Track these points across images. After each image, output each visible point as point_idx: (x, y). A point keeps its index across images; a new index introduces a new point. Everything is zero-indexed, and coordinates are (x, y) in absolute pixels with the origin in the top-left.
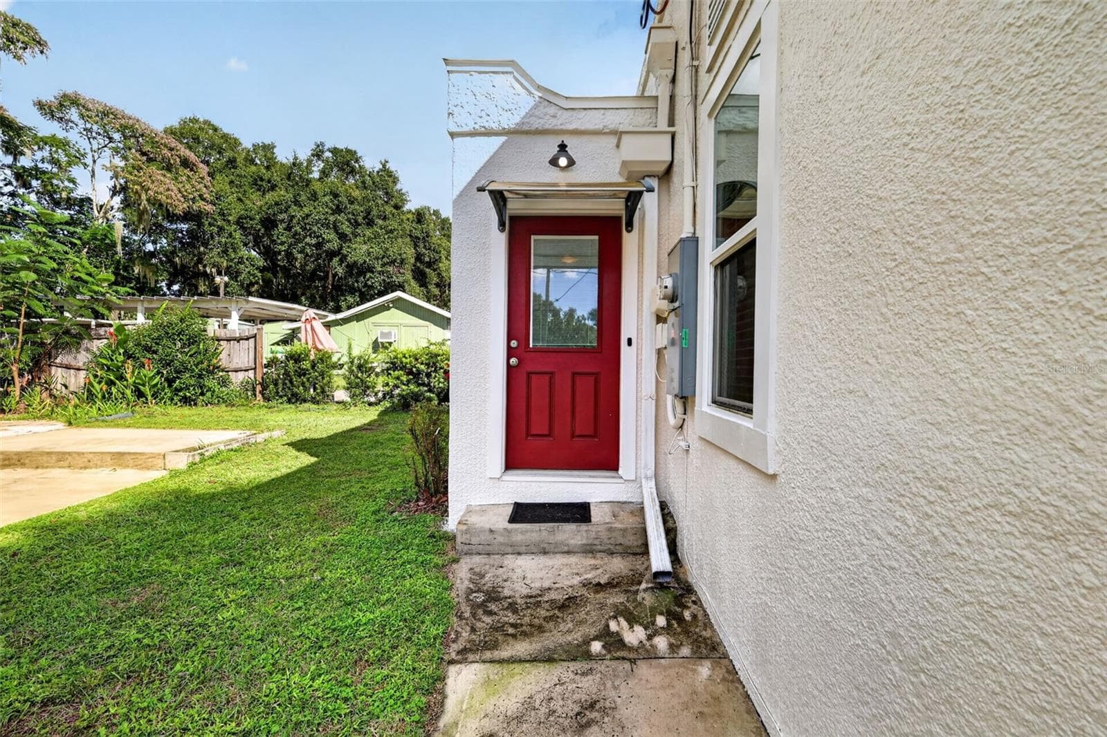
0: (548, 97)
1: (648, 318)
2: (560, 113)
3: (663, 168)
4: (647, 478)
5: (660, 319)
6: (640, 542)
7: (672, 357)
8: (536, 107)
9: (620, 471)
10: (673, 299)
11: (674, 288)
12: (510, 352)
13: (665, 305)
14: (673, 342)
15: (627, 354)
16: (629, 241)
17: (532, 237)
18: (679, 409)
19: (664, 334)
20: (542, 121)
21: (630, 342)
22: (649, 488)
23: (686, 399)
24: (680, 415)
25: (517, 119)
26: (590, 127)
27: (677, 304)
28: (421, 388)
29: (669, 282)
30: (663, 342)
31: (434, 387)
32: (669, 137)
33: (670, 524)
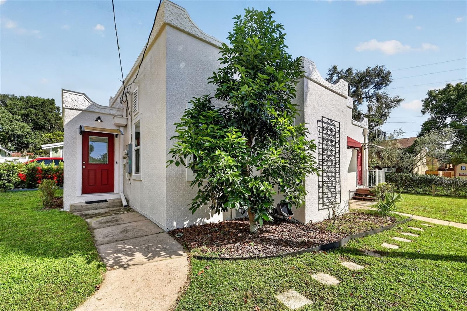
0: (94, 104)
1: (121, 158)
2: (98, 108)
3: (125, 125)
4: (121, 192)
5: (124, 158)
6: (120, 204)
7: (127, 166)
8: (91, 105)
9: (115, 192)
10: (127, 155)
11: (128, 153)
12: (83, 165)
13: (126, 156)
14: (127, 163)
15: (116, 165)
16: (116, 140)
17: (89, 136)
18: (129, 176)
19: (125, 161)
20: (93, 110)
21: (117, 163)
22: (122, 194)
23: (130, 173)
24: (129, 177)
25: (85, 108)
26: (106, 113)
27: (128, 156)
28: (3, 181)
29: (126, 152)
30: (125, 163)
31: (12, 180)
32: (126, 119)
33: (127, 200)
